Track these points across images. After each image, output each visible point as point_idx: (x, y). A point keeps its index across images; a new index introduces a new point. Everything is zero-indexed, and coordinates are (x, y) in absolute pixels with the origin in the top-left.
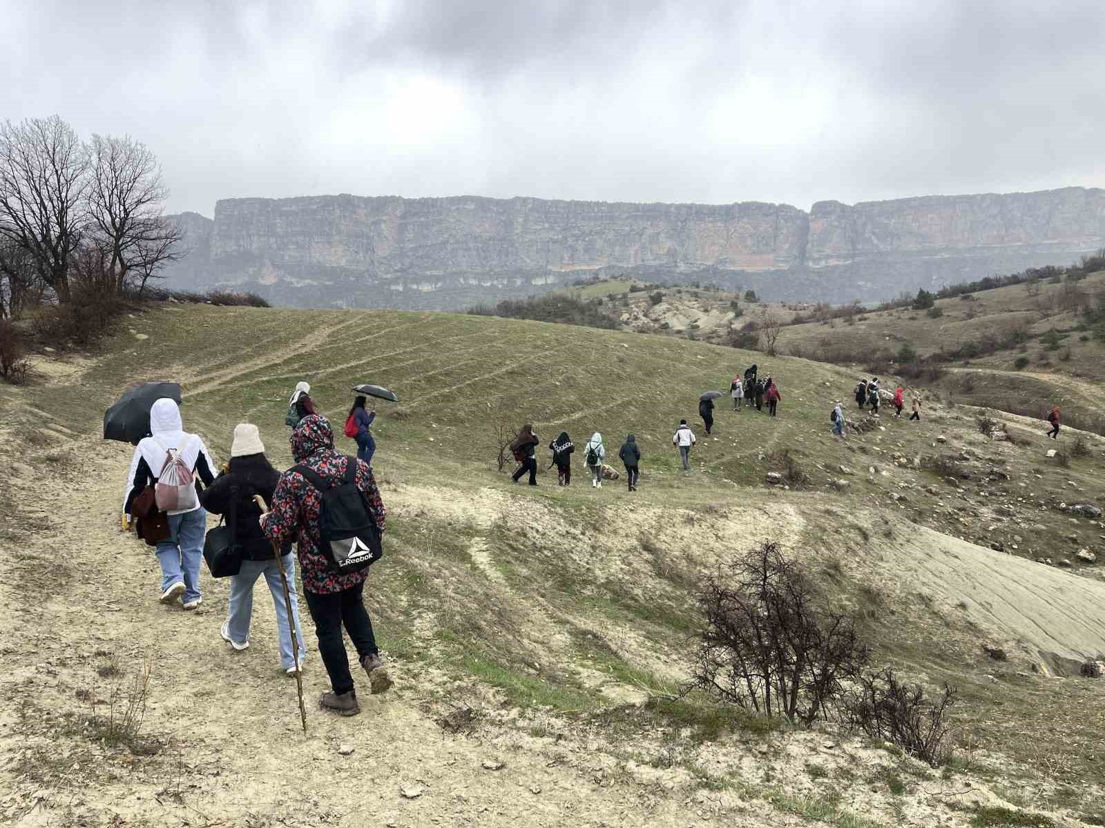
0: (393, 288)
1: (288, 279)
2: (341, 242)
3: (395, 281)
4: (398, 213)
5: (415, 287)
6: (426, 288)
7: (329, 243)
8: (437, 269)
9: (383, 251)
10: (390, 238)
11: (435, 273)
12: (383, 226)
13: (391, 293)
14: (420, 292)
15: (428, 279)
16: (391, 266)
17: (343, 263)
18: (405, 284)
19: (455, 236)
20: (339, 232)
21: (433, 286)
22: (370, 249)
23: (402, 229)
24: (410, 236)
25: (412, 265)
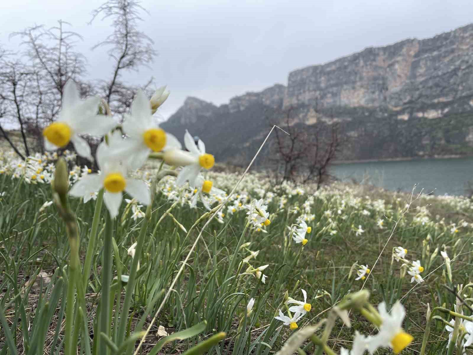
0: (400, 117)
1: (324, 119)
2: (362, 86)
3: (402, 112)
4: (412, 53)
5: (420, 115)
6: (432, 114)
7: (354, 88)
8: (446, 95)
9: (395, 87)
10: (402, 75)
11: (443, 99)
12: (397, 66)
13: (397, 122)
14: (426, 119)
15: (434, 107)
16: (401, 99)
17: (363, 102)
18: (411, 113)
19: (467, 62)
20: (361, 79)
21: (440, 112)
22: (384, 88)
23: (415, 66)
24: (422, 71)
25: (421, 96)
